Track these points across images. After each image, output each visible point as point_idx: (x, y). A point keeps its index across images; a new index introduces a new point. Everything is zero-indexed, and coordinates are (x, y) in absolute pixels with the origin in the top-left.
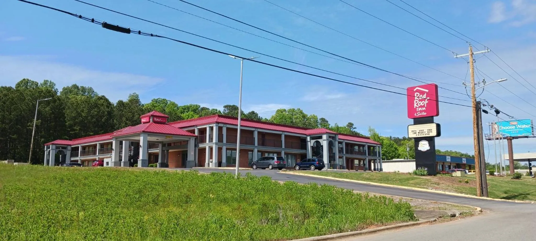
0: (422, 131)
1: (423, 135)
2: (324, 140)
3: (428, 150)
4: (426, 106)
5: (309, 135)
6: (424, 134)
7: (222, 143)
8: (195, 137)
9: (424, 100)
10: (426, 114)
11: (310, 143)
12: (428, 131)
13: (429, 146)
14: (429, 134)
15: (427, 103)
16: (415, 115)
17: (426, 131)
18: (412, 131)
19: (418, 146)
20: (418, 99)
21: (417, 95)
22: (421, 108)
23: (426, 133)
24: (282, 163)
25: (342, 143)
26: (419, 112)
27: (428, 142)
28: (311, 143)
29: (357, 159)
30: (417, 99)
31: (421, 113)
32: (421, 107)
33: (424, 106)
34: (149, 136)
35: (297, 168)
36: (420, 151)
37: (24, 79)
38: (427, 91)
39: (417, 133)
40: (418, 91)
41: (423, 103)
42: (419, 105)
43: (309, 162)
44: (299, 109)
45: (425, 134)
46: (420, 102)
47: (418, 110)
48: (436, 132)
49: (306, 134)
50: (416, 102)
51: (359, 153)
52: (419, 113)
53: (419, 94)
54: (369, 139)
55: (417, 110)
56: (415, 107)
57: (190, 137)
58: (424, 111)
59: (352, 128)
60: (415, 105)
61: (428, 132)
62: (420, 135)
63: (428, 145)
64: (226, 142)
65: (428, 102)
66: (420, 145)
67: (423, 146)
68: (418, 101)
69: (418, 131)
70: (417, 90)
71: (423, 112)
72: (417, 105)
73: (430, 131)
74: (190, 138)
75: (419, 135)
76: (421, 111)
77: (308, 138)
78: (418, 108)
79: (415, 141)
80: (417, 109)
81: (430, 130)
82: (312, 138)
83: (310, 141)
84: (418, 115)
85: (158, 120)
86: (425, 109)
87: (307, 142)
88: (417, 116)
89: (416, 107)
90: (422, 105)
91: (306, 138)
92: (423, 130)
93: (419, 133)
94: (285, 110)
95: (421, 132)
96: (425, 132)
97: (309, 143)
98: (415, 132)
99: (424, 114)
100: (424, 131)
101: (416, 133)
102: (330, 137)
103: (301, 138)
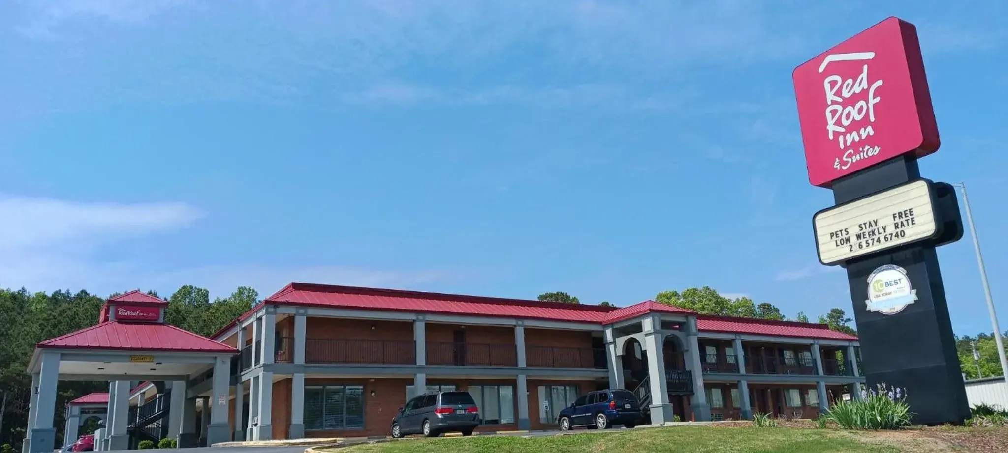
0: (870, 229)
1: (879, 241)
2: (647, 335)
3: (909, 307)
4: (872, 119)
5: (610, 324)
6: (882, 239)
7: (292, 364)
8: (231, 355)
9: (864, 95)
10: (877, 150)
11: (615, 347)
12: (898, 220)
13: (913, 287)
14: (903, 234)
15: (875, 105)
16: (837, 165)
17: (887, 222)
18: (832, 235)
19: (866, 297)
20: (840, 100)
21: (833, 84)
22: (855, 134)
23: (891, 229)
24: (463, 412)
25: (734, 345)
26: (851, 151)
27: (905, 272)
28: (615, 350)
29: (794, 387)
30: (834, 102)
31: (857, 152)
32: (855, 126)
33: (865, 122)
34: (64, 360)
35: (566, 424)
36: (877, 313)
37: (184, 287)
38: (870, 55)
39: (853, 239)
40: (834, 68)
41: (860, 110)
42: (846, 123)
43: (593, 403)
44: (708, 288)
45: (886, 239)
46: (850, 108)
47: (845, 141)
48: (930, 217)
49: (600, 323)
50: (834, 112)
51: (802, 369)
52: (850, 156)
53: (838, 78)
54: (828, 329)
55: (842, 146)
56: (831, 137)
57: (214, 355)
58: (870, 141)
59: (842, 320)
60: (831, 128)
61: (897, 227)
62: (864, 244)
63: (905, 283)
64: (305, 362)
65: (878, 99)
66: (872, 292)
67: (887, 290)
68: (839, 108)
69: (854, 231)
70: (831, 63)
71: (867, 147)
72: (838, 123)
73: (904, 219)
74: (215, 358)
75: (860, 246)
76: (857, 146)
77: (609, 333)
78: (844, 134)
79: (851, 276)
80: (841, 138)
81: (905, 217)
82: (618, 333)
83: (614, 342)
84: (846, 163)
85: (129, 313)
86: (872, 133)
87: (607, 346)
88: (844, 168)
89: (837, 134)
90: (858, 118)
91: (603, 332)
92: (876, 223)
93: (859, 237)
94: (675, 294)
95: (868, 230)
96: (884, 229)
97: (612, 347)
98: (844, 236)
99: (872, 152)
100: (881, 224)
101: (848, 240)
102: (665, 325)
103: (594, 335)
